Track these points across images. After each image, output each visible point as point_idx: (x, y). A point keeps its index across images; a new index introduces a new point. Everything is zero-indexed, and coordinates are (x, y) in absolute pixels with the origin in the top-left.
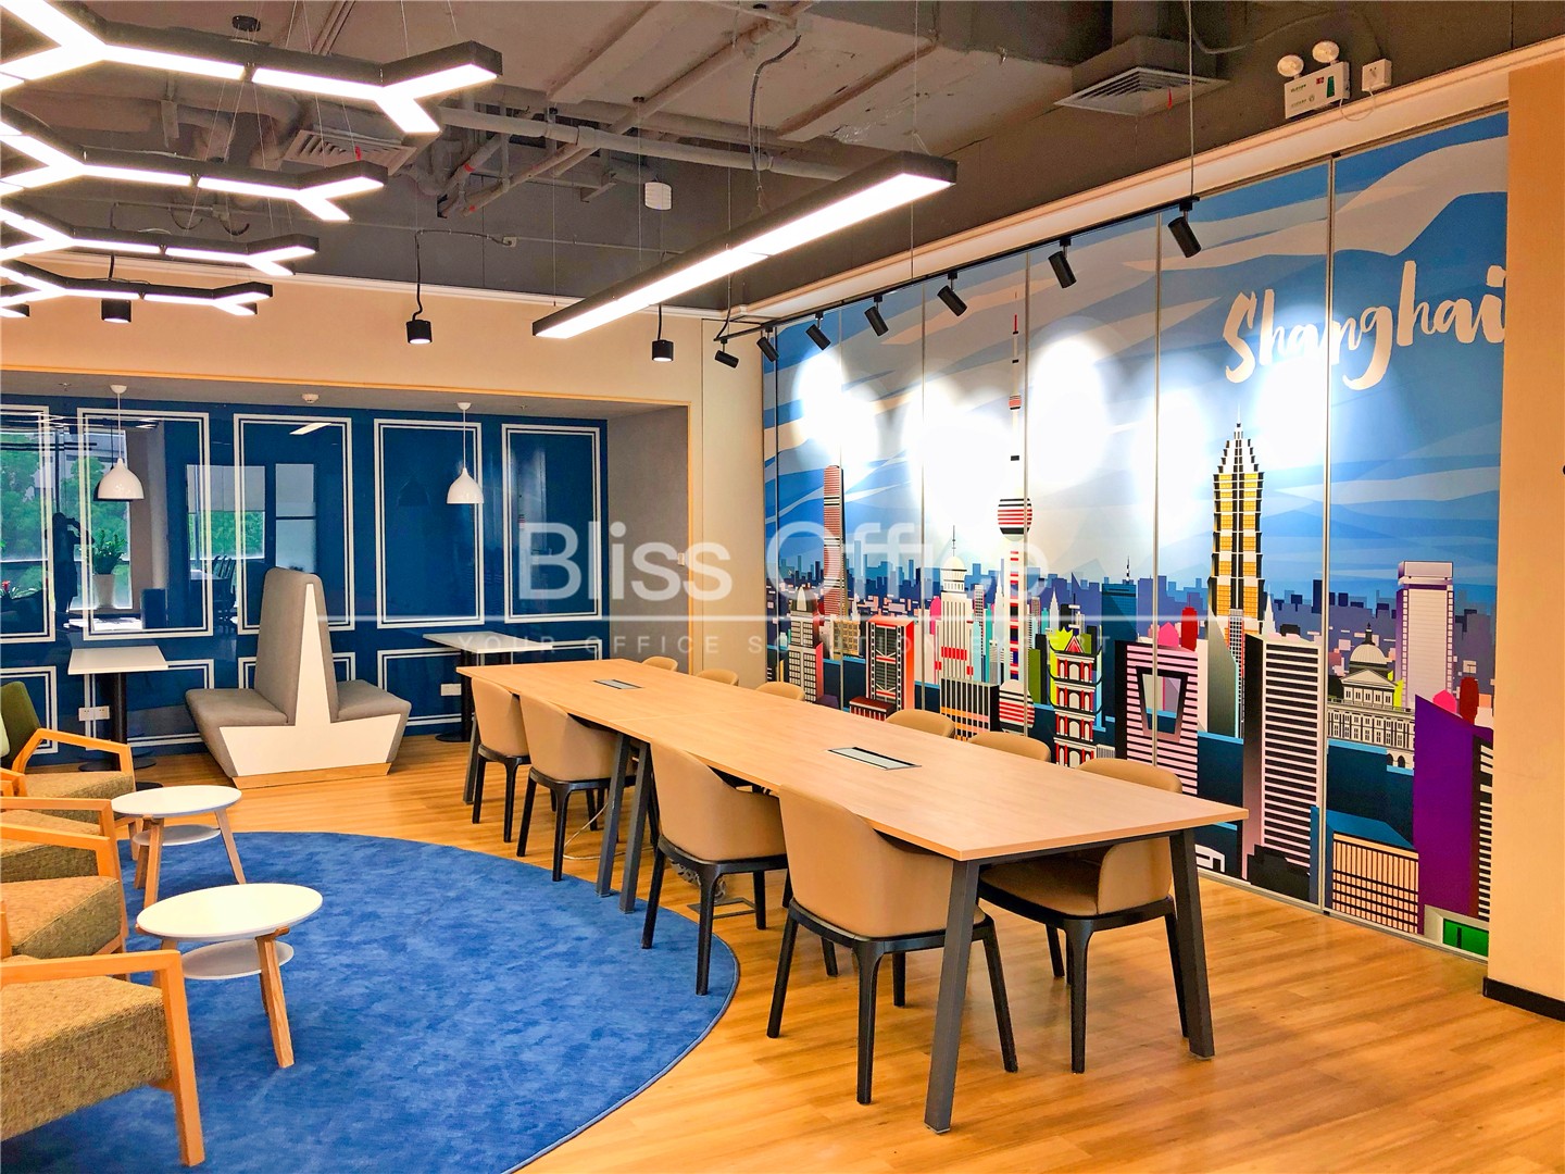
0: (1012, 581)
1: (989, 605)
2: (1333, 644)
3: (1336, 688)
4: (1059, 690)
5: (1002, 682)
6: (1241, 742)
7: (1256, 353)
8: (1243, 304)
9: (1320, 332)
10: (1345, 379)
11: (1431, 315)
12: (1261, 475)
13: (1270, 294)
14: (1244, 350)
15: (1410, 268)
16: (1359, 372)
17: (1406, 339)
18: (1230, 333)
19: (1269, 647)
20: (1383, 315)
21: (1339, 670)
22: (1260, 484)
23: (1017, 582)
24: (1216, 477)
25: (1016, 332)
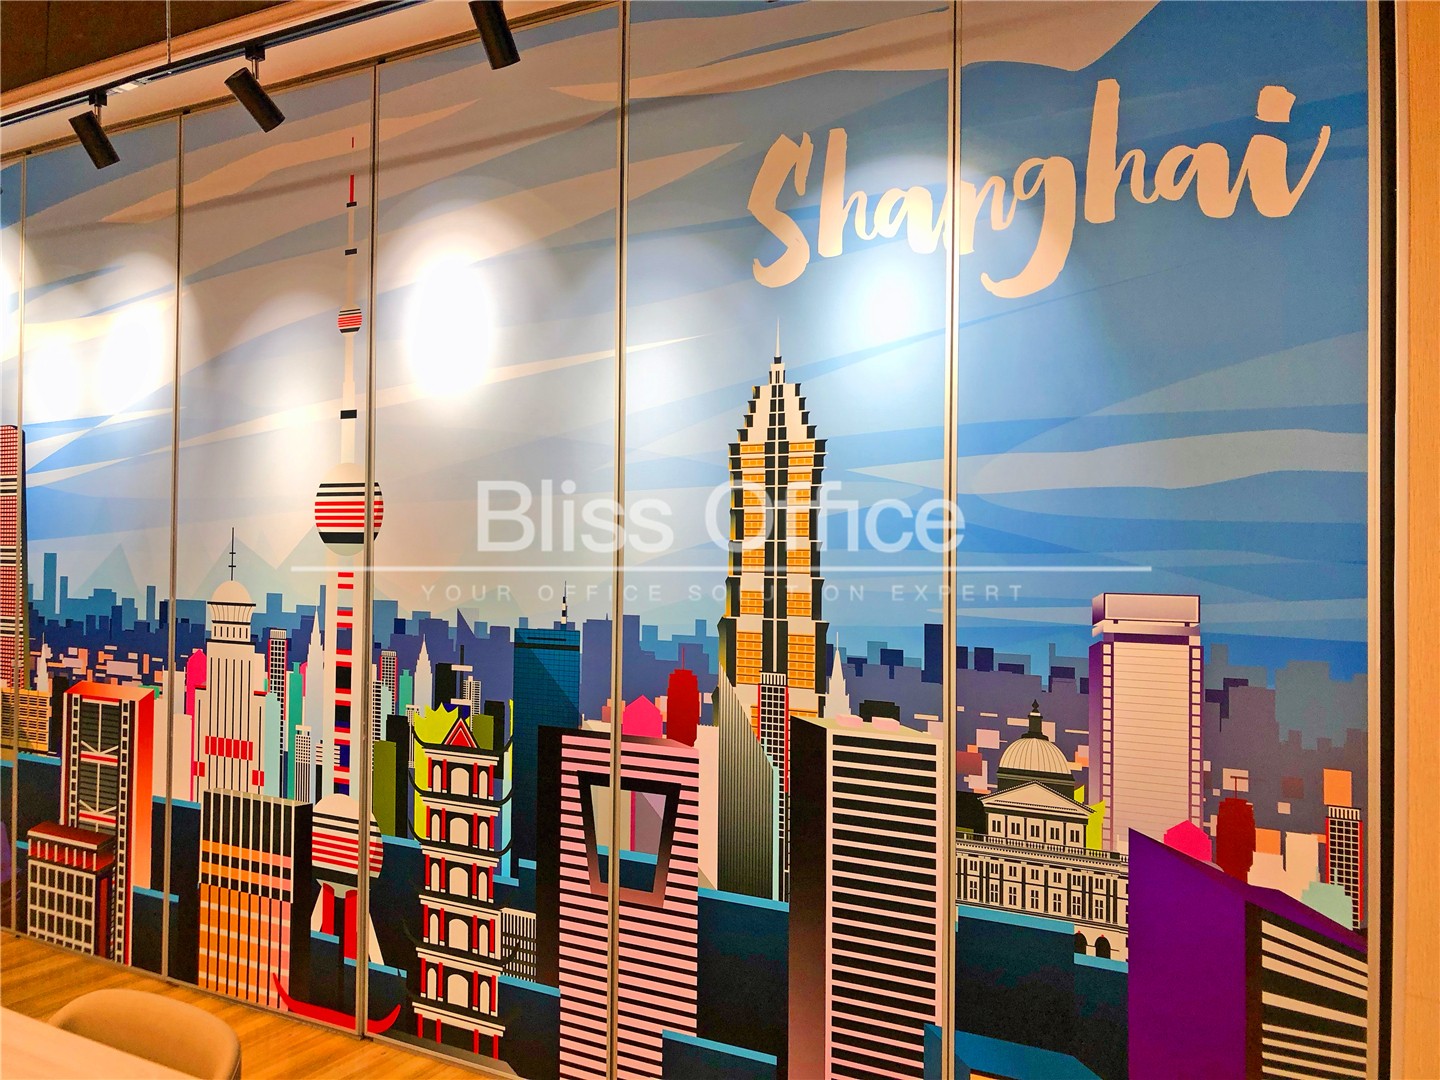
0: (339, 625)
1: (296, 665)
2: (964, 737)
3: (971, 814)
4: (431, 812)
5: (319, 797)
6: (785, 907)
7: (812, 239)
8: (786, 154)
9: (938, 201)
10: (985, 278)
11: (1150, 172)
12: (820, 445)
13: (838, 139)
14: (791, 234)
15: (1108, 93)
16: (1011, 268)
17: (1101, 209)
18: (762, 202)
19: (838, 740)
20: (1057, 172)
21: (978, 783)
22: (819, 460)
23: (349, 626)
24: (735, 449)
25: (352, 204)
